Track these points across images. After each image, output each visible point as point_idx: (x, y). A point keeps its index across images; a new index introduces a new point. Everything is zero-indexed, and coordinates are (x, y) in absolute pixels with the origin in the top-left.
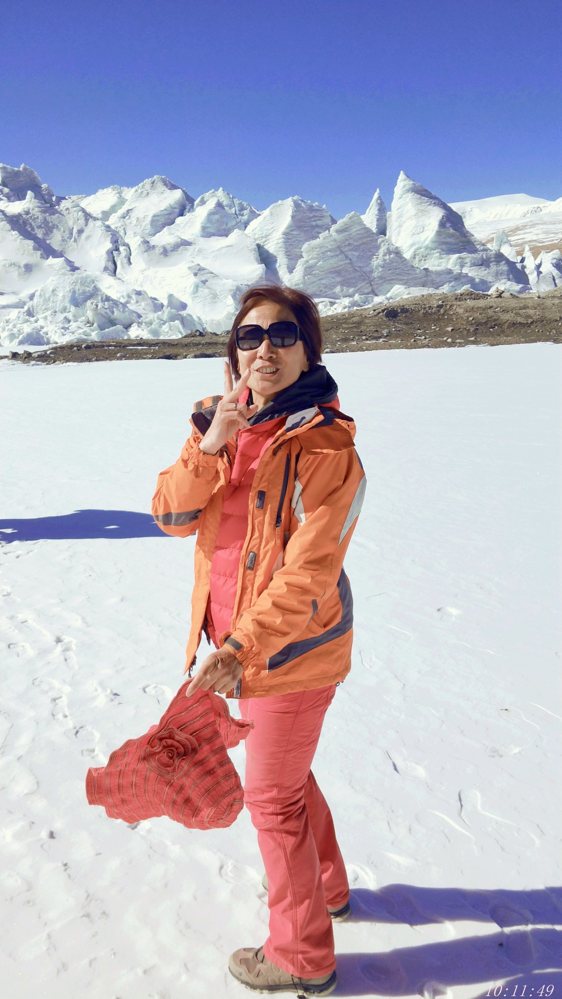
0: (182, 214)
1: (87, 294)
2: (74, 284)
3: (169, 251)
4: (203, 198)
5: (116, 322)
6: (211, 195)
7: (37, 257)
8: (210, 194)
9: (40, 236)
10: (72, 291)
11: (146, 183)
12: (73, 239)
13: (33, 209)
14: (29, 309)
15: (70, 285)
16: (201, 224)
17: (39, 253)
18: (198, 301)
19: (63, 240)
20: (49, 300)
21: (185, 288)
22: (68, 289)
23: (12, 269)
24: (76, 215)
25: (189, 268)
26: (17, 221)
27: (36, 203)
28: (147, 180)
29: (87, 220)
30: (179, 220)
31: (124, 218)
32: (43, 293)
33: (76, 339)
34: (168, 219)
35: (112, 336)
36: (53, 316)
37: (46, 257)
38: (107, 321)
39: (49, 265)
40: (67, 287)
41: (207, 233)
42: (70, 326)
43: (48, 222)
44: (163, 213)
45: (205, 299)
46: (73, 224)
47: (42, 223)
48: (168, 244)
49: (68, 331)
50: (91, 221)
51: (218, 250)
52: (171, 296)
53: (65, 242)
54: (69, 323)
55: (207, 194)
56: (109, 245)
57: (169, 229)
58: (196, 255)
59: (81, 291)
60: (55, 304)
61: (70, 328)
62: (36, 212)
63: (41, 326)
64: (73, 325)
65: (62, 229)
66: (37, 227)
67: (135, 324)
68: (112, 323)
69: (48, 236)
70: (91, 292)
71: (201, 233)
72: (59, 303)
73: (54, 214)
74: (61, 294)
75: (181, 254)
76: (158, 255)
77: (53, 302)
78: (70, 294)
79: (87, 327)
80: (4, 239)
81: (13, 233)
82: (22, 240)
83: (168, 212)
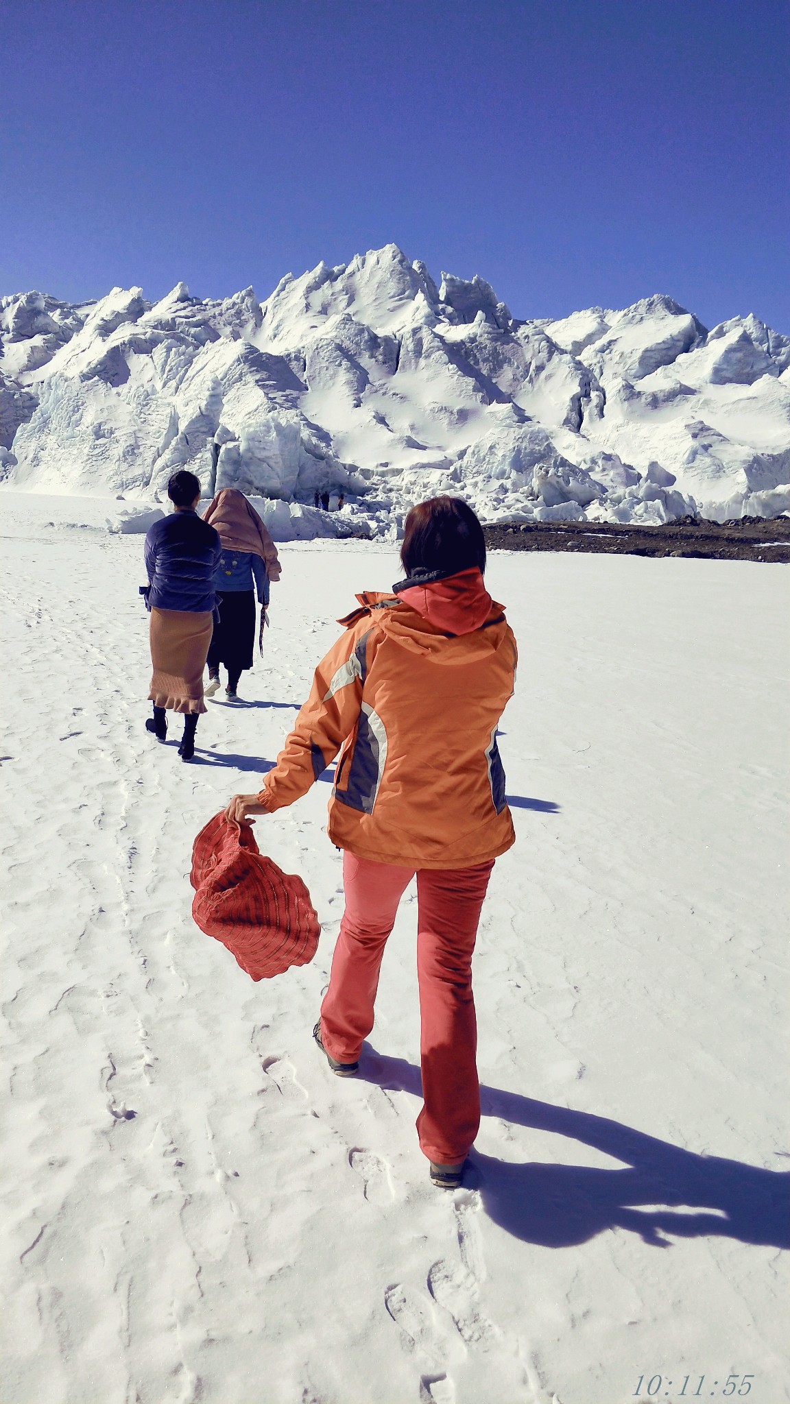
0: (687, 350)
1: (536, 455)
3: (660, 401)
4: (722, 328)
5: (570, 496)
6: (735, 323)
7: (476, 400)
8: (732, 322)
9: (485, 372)
10: (516, 449)
11: (640, 305)
12: (528, 378)
13: (481, 336)
14: (456, 469)
15: (515, 440)
16: (714, 364)
17: (480, 395)
18: (693, 474)
19: (515, 379)
20: (484, 459)
21: (677, 454)
22: (511, 447)
23: (442, 415)
24: (538, 346)
25: (687, 426)
26: (459, 351)
27: (486, 326)
28: (643, 300)
29: (551, 354)
30: (682, 358)
31: (603, 352)
32: (477, 450)
33: (513, 516)
34: (665, 355)
35: (561, 515)
36: (485, 482)
37: (488, 401)
38: (557, 494)
39: (491, 412)
40: (511, 444)
41: (720, 377)
42: (506, 497)
43: (498, 354)
44: (659, 347)
45: (705, 472)
46: (531, 357)
47: (490, 355)
48: (661, 391)
49: (502, 504)
50: (557, 355)
51: (734, 403)
52: (653, 465)
53: (517, 383)
54: (506, 494)
55: (729, 322)
56: (576, 389)
57: (666, 369)
58: (699, 409)
59: (528, 451)
60: (490, 466)
61: (506, 500)
62: (484, 340)
63: (468, 494)
64: (511, 497)
66: (482, 361)
67: (596, 500)
68: (565, 496)
69: (496, 373)
70: (542, 452)
71: (711, 377)
72: (496, 464)
73: (507, 343)
74: (500, 453)
75: (677, 406)
76: (643, 405)
77: (489, 463)
78: (513, 454)
79: (529, 500)
80: (437, 374)
81: (451, 366)
82: (461, 378)
83: (667, 346)
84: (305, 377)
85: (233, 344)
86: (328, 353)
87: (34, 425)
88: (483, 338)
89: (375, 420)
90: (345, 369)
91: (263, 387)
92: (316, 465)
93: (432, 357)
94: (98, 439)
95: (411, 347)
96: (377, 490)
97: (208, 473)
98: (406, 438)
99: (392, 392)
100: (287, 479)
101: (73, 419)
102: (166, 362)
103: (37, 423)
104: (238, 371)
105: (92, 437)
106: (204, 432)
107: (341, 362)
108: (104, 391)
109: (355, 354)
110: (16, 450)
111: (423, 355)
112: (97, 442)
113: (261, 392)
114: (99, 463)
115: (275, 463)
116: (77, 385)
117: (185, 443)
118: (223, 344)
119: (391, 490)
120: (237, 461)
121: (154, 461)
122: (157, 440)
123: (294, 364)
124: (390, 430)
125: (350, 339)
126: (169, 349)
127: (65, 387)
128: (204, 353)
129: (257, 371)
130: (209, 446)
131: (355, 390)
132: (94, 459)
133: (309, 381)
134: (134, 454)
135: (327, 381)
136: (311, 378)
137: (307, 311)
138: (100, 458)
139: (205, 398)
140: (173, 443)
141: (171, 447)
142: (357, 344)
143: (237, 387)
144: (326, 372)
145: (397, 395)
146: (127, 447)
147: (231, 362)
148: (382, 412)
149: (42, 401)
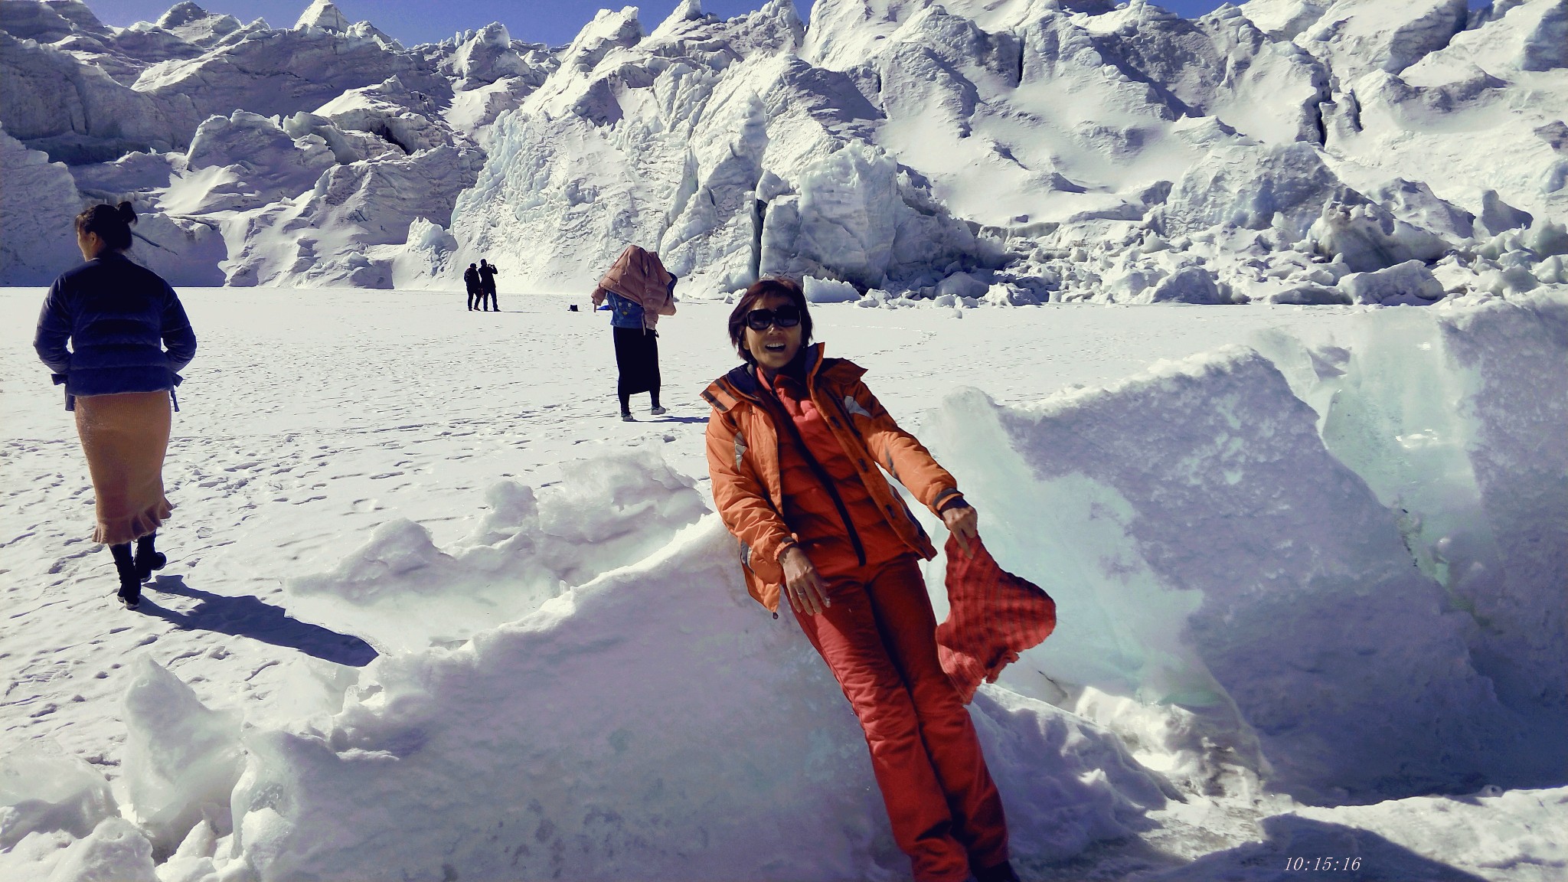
0: (1462, 26)
1: (1300, 187)
2: (1269, 165)
3: (1454, 99)
5: (1394, 252)
7: (1154, 115)
9: (1155, 76)
10: (1263, 179)
12: (1225, 81)
13: (1144, 24)
14: (1155, 219)
15: (1259, 166)
16: (1525, 42)
17: (1159, 106)
19: (1204, 84)
20: (1205, 199)
21: (1527, 175)
22: (1253, 176)
23: (1101, 140)
24: (1235, 33)
25: (1538, 131)
26: (1111, 47)
27: (1148, 10)
29: (1257, 43)
30: (1460, 38)
31: (1327, 39)
32: (1191, 184)
33: (1298, 290)
34: (1431, 37)
35: (1395, 287)
36: (1228, 236)
37: (1173, 115)
38: (1368, 249)
39: (1180, 132)
40: (1253, 171)
41: (1542, 60)
42: (1271, 259)
43: (1174, 49)
44: (1420, 25)
46: (1226, 50)
47: (1161, 51)
48: (1454, 84)
50: (1267, 44)
52: (1490, 197)
53: (1207, 88)
54: (1268, 254)
56: (1310, 91)
57: (1439, 55)
58: (1533, 103)
59: (1285, 181)
60: (1218, 209)
61: (1271, 264)
62: (1150, 29)
63: (1198, 258)
64: (1279, 258)
65: (1203, 61)
66: (1149, 60)
68: (1389, 254)
69: (1173, 76)
70: (1312, 182)
71: (1525, 60)
72: (1227, 206)
73: (1185, 32)
74: (1234, 189)
75: (1484, 105)
76: (1428, 107)
77: (1214, 204)
78: (1259, 188)
79: (1314, 262)
80: (1085, 82)
81: (1107, 68)
82: (1125, 84)
83: (1431, 23)
84: (881, 100)
85: (771, 61)
86: (914, 63)
87: (481, 189)
88: (1147, 27)
89: (997, 154)
90: (941, 84)
91: (819, 117)
92: (922, 224)
93: (1075, 58)
94: (574, 206)
95: (1040, 45)
96: (1027, 257)
97: (747, 248)
98: (1052, 177)
99: (1017, 112)
100: (878, 248)
101: (537, 176)
102: (673, 94)
103: (485, 187)
104: (780, 97)
105: (565, 203)
106: (739, 184)
107: (934, 74)
108: (582, 133)
109: (955, 62)
110: (456, 230)
111: (1061, 56)
112: (574, 210)
113: (816, 126)
114: (577, 241)
115: (858, 224)
116: (542, 125)
117: (709, 202)
118: (755, 62)
119: (1049, 257)
120: (794, 226)
121: (661, 234)
122: (663, 201)
123: (863, 84)
124: (1023, 167)
125: (945, 41)
126: (677, 77)
127: (524, 130)
128: (728, 77)
129: (809, 95)
130: (748, 205)
131: (959, 113)
132: (570, 235)
133: (887, 105)
134: (629, 224)
135: (915, 103)
136: (890, 101)
137: (868, 18)
138: (578, 234)
139: (738, 130)
140: (691, 203)
141: (687, 210)
142: (956, 46)
143: (781, 121)
144: (913, 90)
145: (1026, 115)
146: (620, 214)
147: (770, 85)
148: (1005, 142)
149: (492, 154)
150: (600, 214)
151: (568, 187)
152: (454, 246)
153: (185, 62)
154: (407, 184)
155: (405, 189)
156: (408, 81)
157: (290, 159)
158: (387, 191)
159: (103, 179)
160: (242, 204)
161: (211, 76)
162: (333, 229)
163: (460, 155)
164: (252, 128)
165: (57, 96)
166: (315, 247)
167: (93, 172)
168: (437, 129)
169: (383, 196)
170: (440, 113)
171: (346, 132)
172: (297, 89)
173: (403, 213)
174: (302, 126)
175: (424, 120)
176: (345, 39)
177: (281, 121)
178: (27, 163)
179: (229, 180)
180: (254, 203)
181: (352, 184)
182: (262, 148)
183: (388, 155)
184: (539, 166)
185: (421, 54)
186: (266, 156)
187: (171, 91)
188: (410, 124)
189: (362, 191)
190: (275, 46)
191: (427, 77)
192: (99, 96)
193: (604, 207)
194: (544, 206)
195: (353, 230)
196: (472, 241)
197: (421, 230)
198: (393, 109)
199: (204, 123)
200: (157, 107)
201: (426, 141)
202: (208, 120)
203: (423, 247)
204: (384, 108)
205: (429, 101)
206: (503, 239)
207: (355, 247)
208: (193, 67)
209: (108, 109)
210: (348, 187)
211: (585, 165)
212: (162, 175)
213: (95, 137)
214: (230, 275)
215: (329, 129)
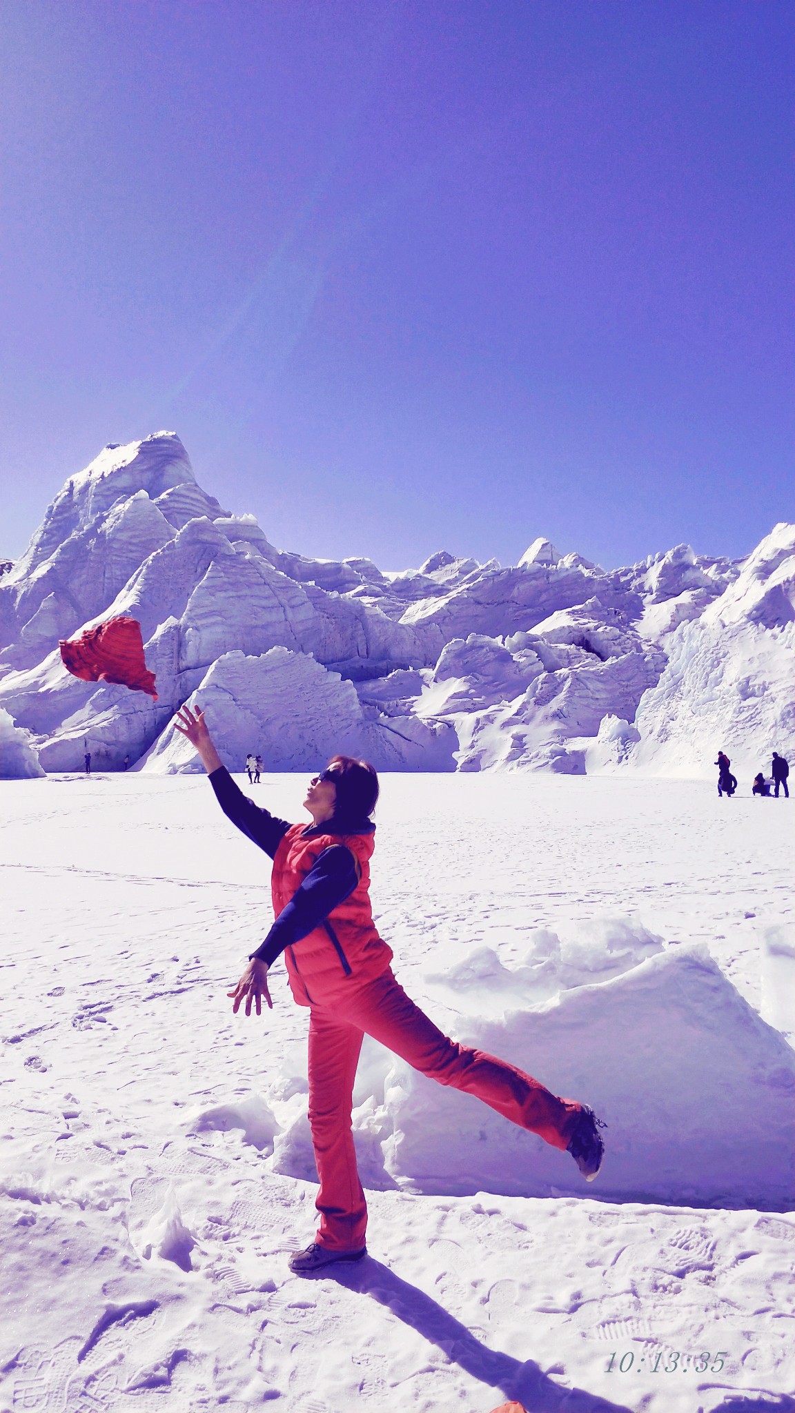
150: (769, 706)
151: (740, 684)
152: (637, 738)
153: (437, 599)
154: (600, 686)
155: (598, 691)
156: (606, 600)
157: (509, 670)
158: (584, 693)
159: (375, 691)
160: (471, 707)
161: (455, 608)
162: (539, 725)
163: (646, 660)
164: (482, 647)
165: (349, 631)
166: (525, 740)
167: (370, 686)
168: (628, 638)
169: (580, 697)
170: (632, 624)
171: (553, 645)
172: (517, 614)
173: (595, 710)
174: (519, 643)
175: (617, 632)
176: (557, 571)
177: (504, 639)
178: (327, 682)
179: (463, 688)
180: (480, 706)
181: (555, 688)
182: (488, 662)
183: (588, 663)
184: (713, 667)
185: (617, 577)
186: (489, 669)
187: (426, 622)
188: (605, 636)
189: (563, 693)
190: (502, 581)
191: (622, 595)
192: (377, 630)
193: (773, 700)
194: (717, 701)
195: (555, 725)
196: (653, 734)
197: (610, 725)
198: (592, 624)
199: (448, 645)
200: (416, 635)
201: (618, 649)
202: (450, 643)
203: (611, 739)
204: (585, 624)
205: (623, 615)
206: (680, 730)
207: (556, 740)
208: (442, 602)
209: (382, 639)
210: (552, 691)
211: (756, 664)
212: (415, 687)
213: (373, 659)
214: (460, 762)
215: (540, 643)
